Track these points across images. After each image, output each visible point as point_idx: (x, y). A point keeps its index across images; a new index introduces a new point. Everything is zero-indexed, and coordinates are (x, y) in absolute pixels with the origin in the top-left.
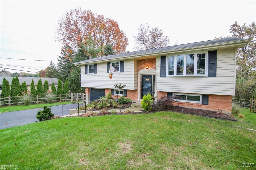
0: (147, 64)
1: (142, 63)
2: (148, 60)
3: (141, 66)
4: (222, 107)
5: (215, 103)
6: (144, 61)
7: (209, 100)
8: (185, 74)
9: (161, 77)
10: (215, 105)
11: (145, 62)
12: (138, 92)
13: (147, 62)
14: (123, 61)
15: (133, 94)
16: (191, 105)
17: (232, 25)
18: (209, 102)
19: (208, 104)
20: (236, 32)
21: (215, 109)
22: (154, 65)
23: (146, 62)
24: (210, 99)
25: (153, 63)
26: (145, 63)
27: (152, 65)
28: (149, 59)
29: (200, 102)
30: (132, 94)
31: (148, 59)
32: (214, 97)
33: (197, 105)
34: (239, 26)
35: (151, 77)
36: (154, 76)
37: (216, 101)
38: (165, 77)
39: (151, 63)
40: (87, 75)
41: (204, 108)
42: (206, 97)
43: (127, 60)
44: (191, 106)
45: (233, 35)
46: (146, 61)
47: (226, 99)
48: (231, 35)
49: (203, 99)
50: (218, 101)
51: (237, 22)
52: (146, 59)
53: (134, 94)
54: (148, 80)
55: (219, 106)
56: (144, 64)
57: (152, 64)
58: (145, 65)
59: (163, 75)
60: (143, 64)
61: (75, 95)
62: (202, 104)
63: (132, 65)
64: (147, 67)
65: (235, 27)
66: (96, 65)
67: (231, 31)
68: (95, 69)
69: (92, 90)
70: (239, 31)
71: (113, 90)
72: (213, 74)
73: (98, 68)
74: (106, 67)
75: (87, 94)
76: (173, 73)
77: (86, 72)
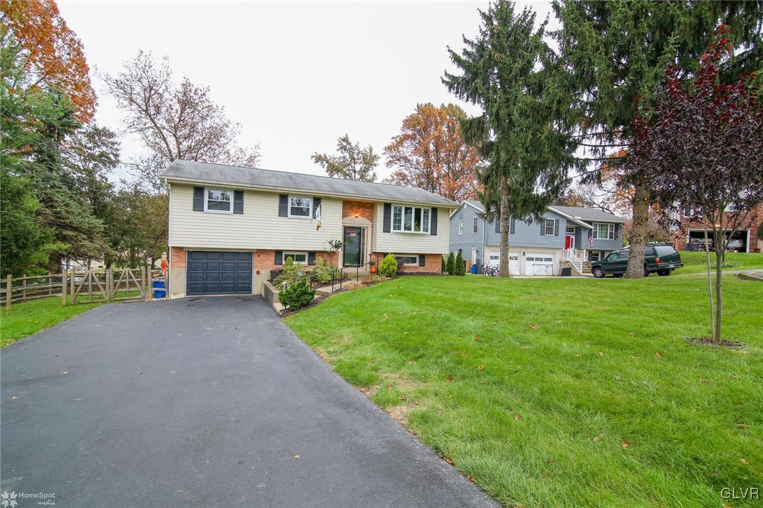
0: (355, 209)
2: (357, 204)
4: (434, 267)
5: (430, 263)
7: (425, 261)
8: (413, 231)
9: (384, 232)
10: (430, 266)
11: (352, 206)
12: (338, 255)
14: (318, 198)
15: (328, 259)
16: (410, 269)
17: (342, 137)
18: (425, 263)
19: (424, 266)
20: (346, 152)
21: (430, 270)
22: (365, 212)
23: (354, 206)
25: (365, 209)
29: (417, 264)
30: (326, 258)
32: (430, 257)
33: (416, 267)
34: (350, 144)
35: (360, 231)
36: (364, 229)
38: (389, 232)
39: (361, 210)
40: (202, 215)
41: (421, 270)
42: (422, 257)
43: (328, 199)
45: (342, 156)
47: (437, 258)
48: (338, 155)
49: (421, 260)
50: (433, 260)
52: (354, 202)
53: (330, 259)
54: (355, 234)
56: (351, 208)
57: (363, 211)
59: (386, 229)
61: (90, 275)
62: (420, 266)
63: (338, 209)
64: (357, 215)
65: (344, 144)
66: (239, 194)
67: (339, 147)
68: (235, 204)
69: (196, 256)
70: (351, 151)
71: (278, 253)
72: (434, 233)
73: (248, 201)
74: (274, 204)
75: (178, 267)
76: (399, 228)
77: (198, 206)
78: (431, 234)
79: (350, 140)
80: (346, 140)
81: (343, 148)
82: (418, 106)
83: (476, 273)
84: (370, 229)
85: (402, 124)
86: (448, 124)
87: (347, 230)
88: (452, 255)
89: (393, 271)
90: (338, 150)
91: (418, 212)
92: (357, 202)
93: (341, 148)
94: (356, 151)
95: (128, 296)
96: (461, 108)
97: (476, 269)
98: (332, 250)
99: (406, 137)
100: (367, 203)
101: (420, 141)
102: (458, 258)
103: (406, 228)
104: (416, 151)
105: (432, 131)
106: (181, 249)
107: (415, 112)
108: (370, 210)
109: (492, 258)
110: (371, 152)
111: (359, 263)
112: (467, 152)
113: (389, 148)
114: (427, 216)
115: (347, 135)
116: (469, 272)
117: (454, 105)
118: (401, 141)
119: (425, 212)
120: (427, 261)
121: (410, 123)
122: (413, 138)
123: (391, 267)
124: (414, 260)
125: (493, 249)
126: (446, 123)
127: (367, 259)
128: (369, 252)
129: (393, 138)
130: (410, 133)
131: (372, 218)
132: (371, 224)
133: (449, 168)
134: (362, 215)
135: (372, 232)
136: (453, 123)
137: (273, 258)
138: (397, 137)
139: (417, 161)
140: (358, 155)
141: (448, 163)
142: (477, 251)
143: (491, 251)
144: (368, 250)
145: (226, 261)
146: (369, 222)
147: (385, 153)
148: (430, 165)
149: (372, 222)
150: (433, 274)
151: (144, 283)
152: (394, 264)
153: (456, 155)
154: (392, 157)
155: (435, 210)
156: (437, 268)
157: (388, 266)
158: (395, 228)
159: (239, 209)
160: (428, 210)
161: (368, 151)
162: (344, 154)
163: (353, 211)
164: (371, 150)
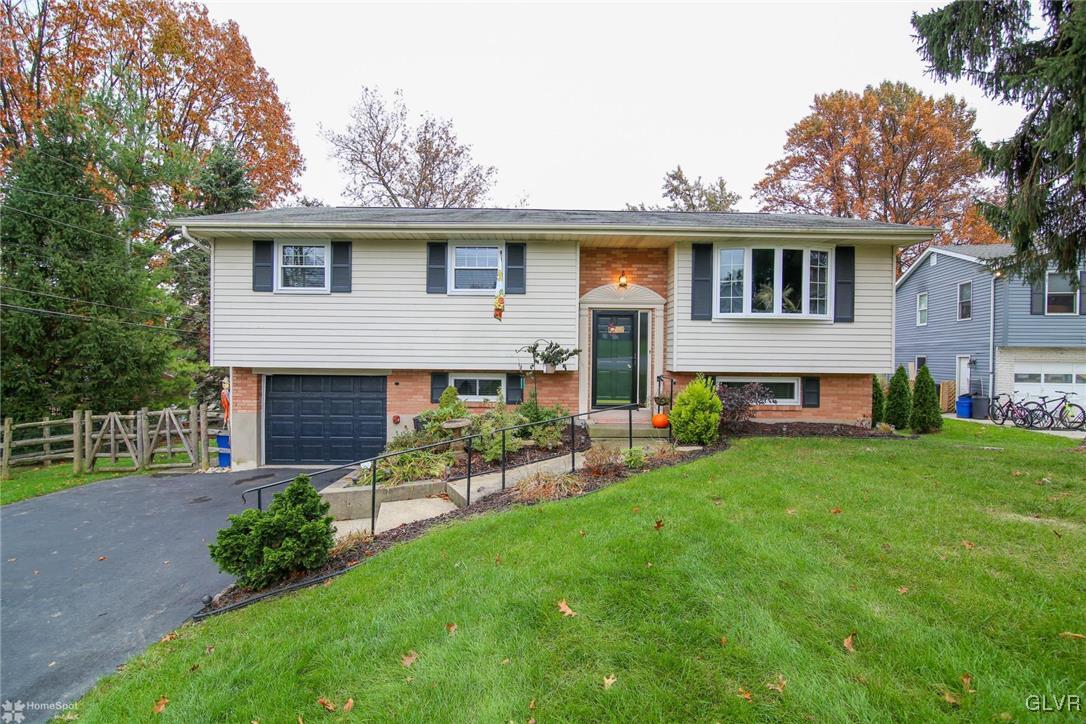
0: (618, 266)
1: (594, 262)
2: (624, 253)
3: (594, 272)
4: (850, 408)
5: (836, 398)
6: (605, 255)
7: (821, 393)
8: (778, 312)
9: (694, 318)
10: (835, 405)
11: (610, 259)
12: (578, 379)
13: (620, 259)
14: (525, 244)
15: (555, 389)
16: (774, 413)
17: (671, 173)
18: (821, 398)
19: (818, 406)
20: (679, 197)
21: (837, 417)
22: (645, 273)
23: (616, 259)
24: (823, 389)
25: (645, 266)
26: (608, 261)
27: (639, 273)
28: (626, 248)
29: (796, 401)
30: (550, 388)
31: (621, 248)
32: (834, 382)
33: (792, 410)
34: (685, 183)
35: (634, 322)
36: (645, 316)
37: (838, 395)
38: (709, 318)
39: (635, 267)
40: (271, 299)
41: (809, 416)
42: (812, 383)
43: (542, 243)
44: (774, 417)
45: (672, 204)
46: (615, 255)
47: (858, 386)
48: (666, 204)
49: (807, 390)
50: (844, 392)
51: (682, 169)
52: (615, 249)
53: (560, 389)
54: (620, 329)
55: (844, 408)
56: (607, 266)
57: (639, 269)
58: (610, 272)
59: (701, 310)
60: (603, 266)
61: (112, 423)
62: (804, 405)
63: (568, 267)
64: (623, 280)
65: (675, 183)
66: (342, 248)
67: (666, 191)
68: (334, 269)
69: (280, 385)
70: (686, 195)
71: (439, 377)
72: (845, 314)
73: (361, 263)
74: (417, 264)
75: (243, 408)
76: (738, 307)
77: (262, 282)
78: (837, 320)
79: (686, 175)
80: (678, 176)
81: (675, 191)
82: (816, 99)
83: (971, 417)
84: (660, 313)
85: (785, 139)
86: (882, 123)
87: (602, 318)
88: (901, 372)
89: (708, 428)
90: (665, 195)
91: (792, 261)
92: (625, 250)
93: (670, 192)
94: (697, 193)
95: (170, 462)
96: (910, 85)
97: (971, 406)
98: (538, 367)
99: (796, 162)
100: (651, 250)
101: (823, 165)
102: (919, 380)
103: (758, 306)
104: (818, 183)
105: (849, 140)
106: (248, 370)
107: (810, 112)
108: (658, 267)
109: (1018, 378)
110: (722, 188)
111: (634, 400)
112: (926, 171)
113: (762, 186)
114: (823, 271)
115: (679, 169)
116: (950, 411)
117: (894, 83)
118: (783, 170)
119: (813, 262)
120: (827, 395)
121: (803, 134)
122: (809, 160)
123: (700, 416)
124: (785, 391)
125: (1020, 356)
126: (876, 123)
127: (654, 389)
128: (659, 371)
129: (770, 167)
130: (801, 151)
131: (663, 287)
132: (664, 301)
133: (887, 205)
134: (639, 281)
135: (666, 322)
136: (893, 119)
137: (427, 389)
138: (778, 163)
139: (818, 201)
140: (700, 198)
141: (884, 196)
142: (973, 363)
143: (1016, 361)
144: (656, 367)
145: (336, 395)
146: (660, 298)
147: (755, 196)
148: (845, 203)
149: (666, 297)
150: (844, 431)
151: (194, 437)
152: (711, 408)
153: (900, 178)
154: (769, 200)
155: (846, 254)
156: (858, 412)
157: (693, 412)
158: (724, 307)
159: (342, 282)
160: (824, 254)
161: (718, 188)
162: (676, 201)
163: (615, 271)
164: (722, 185)
